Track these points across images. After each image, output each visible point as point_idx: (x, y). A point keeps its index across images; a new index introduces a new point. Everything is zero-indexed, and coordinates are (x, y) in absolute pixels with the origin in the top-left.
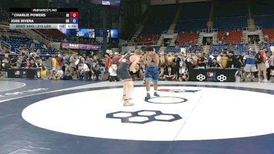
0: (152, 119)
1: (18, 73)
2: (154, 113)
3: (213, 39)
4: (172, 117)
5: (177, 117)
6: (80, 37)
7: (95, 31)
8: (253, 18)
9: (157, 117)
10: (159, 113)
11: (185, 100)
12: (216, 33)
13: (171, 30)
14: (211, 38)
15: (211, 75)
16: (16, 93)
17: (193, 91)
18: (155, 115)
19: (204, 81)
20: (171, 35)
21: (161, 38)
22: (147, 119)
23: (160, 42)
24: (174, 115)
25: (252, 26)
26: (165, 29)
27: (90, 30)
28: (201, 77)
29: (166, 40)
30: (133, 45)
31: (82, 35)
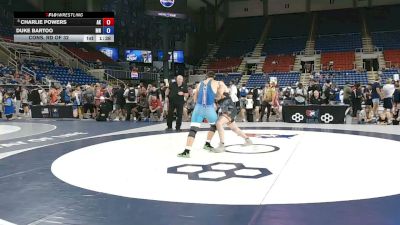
0: (230, 174)
1: (46, 111)
2: (234, 167)
3: (315, 64)
4: (259, 172)
5: (265, 172)
6: (131, 62)
7: (152, 53)
8: (370, 35)
9: (237, 173)
10: (241, 166)
11: (277, 149)
12: (319, 56)
13: (257, 52)
14: (312, 62)
15: (312, 113)
16: (43, 139)
17: (287, 136)
18: (235, 170)
19: (301, 122)
20: (257, 59)
21: (243, 64)
22: (223, 174)
23: (241, 69)
24: (260, 169)
25: (368, 46)
26: (249, 50)
27: (145, 52)
28: (298, 116)
29: (249, 66)
30: (205, 72)
31: (135, 59)
